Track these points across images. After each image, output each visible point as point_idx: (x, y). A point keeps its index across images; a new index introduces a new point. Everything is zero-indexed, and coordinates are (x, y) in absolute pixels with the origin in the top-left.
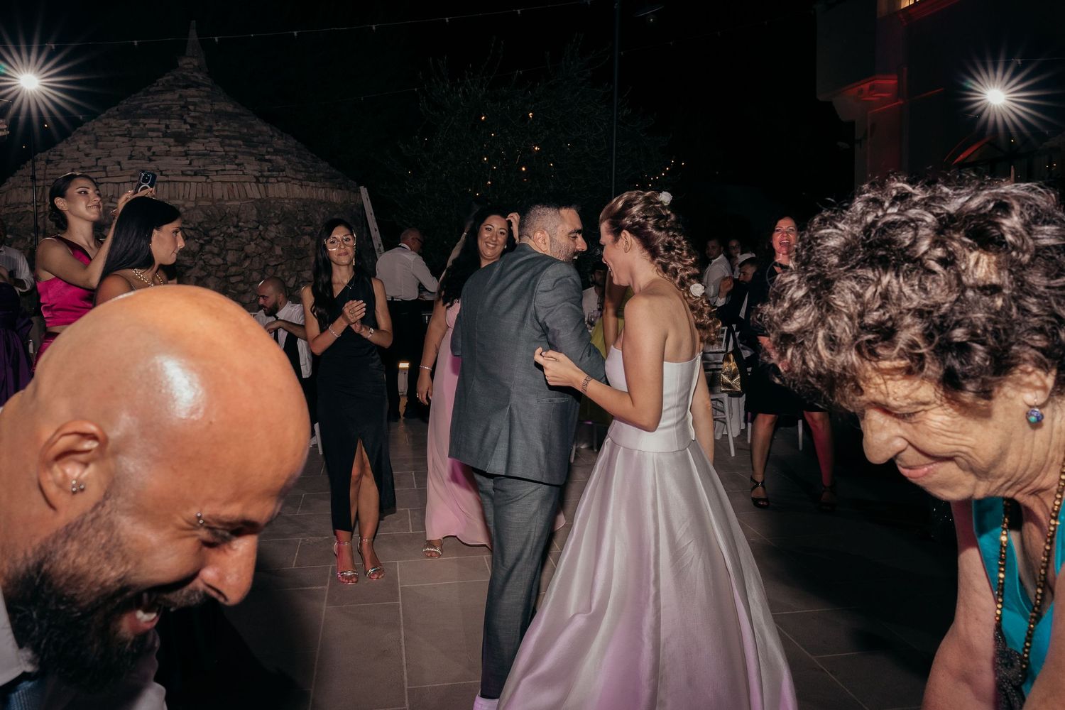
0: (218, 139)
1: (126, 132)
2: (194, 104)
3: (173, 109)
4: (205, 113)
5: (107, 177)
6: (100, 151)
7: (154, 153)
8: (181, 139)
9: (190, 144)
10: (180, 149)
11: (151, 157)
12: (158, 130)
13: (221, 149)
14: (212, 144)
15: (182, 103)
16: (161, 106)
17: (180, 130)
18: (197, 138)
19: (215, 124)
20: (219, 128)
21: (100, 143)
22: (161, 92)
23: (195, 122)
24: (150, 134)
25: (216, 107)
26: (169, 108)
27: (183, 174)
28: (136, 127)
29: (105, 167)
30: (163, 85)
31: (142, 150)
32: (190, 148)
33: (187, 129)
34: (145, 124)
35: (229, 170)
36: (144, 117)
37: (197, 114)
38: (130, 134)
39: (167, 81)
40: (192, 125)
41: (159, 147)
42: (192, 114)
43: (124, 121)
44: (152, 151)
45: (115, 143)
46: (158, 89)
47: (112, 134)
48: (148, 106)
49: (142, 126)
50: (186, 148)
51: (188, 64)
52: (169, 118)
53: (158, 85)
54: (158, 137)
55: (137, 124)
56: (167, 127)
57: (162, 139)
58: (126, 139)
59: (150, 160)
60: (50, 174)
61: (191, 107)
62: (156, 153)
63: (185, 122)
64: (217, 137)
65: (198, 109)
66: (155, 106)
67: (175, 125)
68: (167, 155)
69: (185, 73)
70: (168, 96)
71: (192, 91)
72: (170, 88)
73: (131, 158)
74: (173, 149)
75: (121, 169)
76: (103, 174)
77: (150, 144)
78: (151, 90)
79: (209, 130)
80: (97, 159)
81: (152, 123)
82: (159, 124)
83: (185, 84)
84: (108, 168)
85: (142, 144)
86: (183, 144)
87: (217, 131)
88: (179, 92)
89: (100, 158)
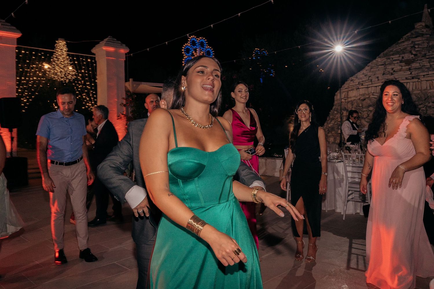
0: (428, 60)
1: (383, 63)
2: (418, 45)
3: (407, 49)
4: (423, 48)
5: (372, 84)
6: (372, 73)
7: (394, 71)
8: (408, 62)
9: (412, 64)
10: (407, 67)
11: (393, 73)
12: (398, 60)
13: (429, 64)
14: (424, 63)
15: (412, 45)
16: (402, 49)
17: (409, 58)
18: (417, 61)
19: (428, 52)
20: (430, 54)
21: (372, 69)
22: (403, 42)
23: (417, 53)
24: (394, 62)
25: (430, 44)
26: (405, 49)
27: (407, 79)
28: (389, 60)
29: (371, 80)
30: (405, 38)
31: (389, 70)
32: (412, 66)
33: (412, 57)
34: (393, 58)
35: (430, 74)
36: (393, 55)
37: (419, 49)
38: (385, 64)
39: (408, 36)
40: (415, 55)
41: (397, 67)
42: (417, 49)
43: (384, 58)
44: (394, 70)
45: (378, 69)
46: (402, 40)
47: (378, 65)
48: (396, 50)
49: (391, 59)
50: (410, 66)
51: (420, 26)
52: (404, 53)
53: (403, 39)
54: (397, 63)
55: (389, 59)
56: (403, 58)
57: (399, 64)
58: (383, 66)
59: (392, 74)
60: (351, 86)
61: (417, 46)
62: (395, 71)
63: (412, 54)
64: (428, 58)
65: (420, 46)
66: (399, 49)
67: (407, 56)
68: (400, 71)
69: (417, 31)
70: (406, 43)
71: (419, 39)
72: (408, 39)
73: (384, 74)
74: (404, 68)
75: (378, 80)
76: (370, 83)
77: (393, 67)
78: (399, 42)
79: (425, 55)
80: (369, 77)
81: (396, 57)
82: (399, 57)
83: (415, 36)
84: (372, 80)
85: (390, 67)
86: (409, 65)
87: (429, 55)
88: (412, 40)
89: (370, 76)
